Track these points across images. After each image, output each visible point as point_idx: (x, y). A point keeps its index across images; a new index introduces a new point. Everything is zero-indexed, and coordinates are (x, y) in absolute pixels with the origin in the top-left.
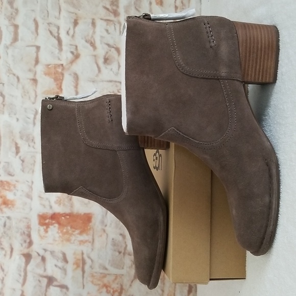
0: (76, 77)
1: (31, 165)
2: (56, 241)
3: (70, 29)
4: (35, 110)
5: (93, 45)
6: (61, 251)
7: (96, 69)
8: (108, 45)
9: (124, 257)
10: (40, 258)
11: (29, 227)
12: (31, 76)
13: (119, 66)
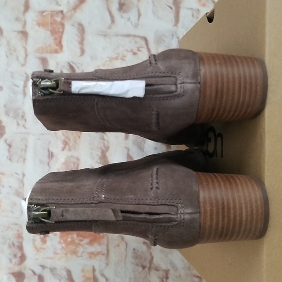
0: (81, 29)
1: (22, 150)
2: (57, 254)
4: (25, 75)
6: (65, 268)
7: (109, 18)
9: (149, 274)
10: (36, 277)
11: (20, 236)
12: (19, 27)
13: (140, 15)
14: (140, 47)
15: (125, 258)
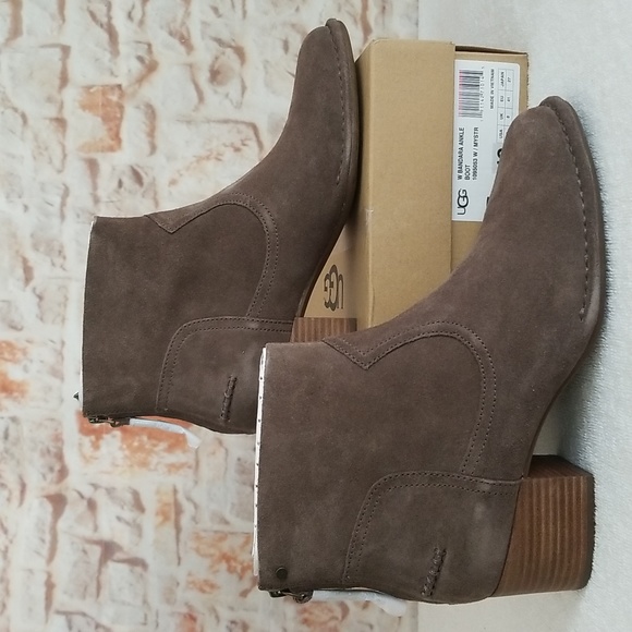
0: (151, 113)
1: (59, 305)
3: (133, 7)
4: (63, 187)
5: (185, 41)
6: (130, 488)
7: (194, 94)
8: (219, 41)
10: (85, 503)
11: (58, 438)
12: (52, 112)
13: (244, 89)
14: (246, 139)
15: (225, 473)
